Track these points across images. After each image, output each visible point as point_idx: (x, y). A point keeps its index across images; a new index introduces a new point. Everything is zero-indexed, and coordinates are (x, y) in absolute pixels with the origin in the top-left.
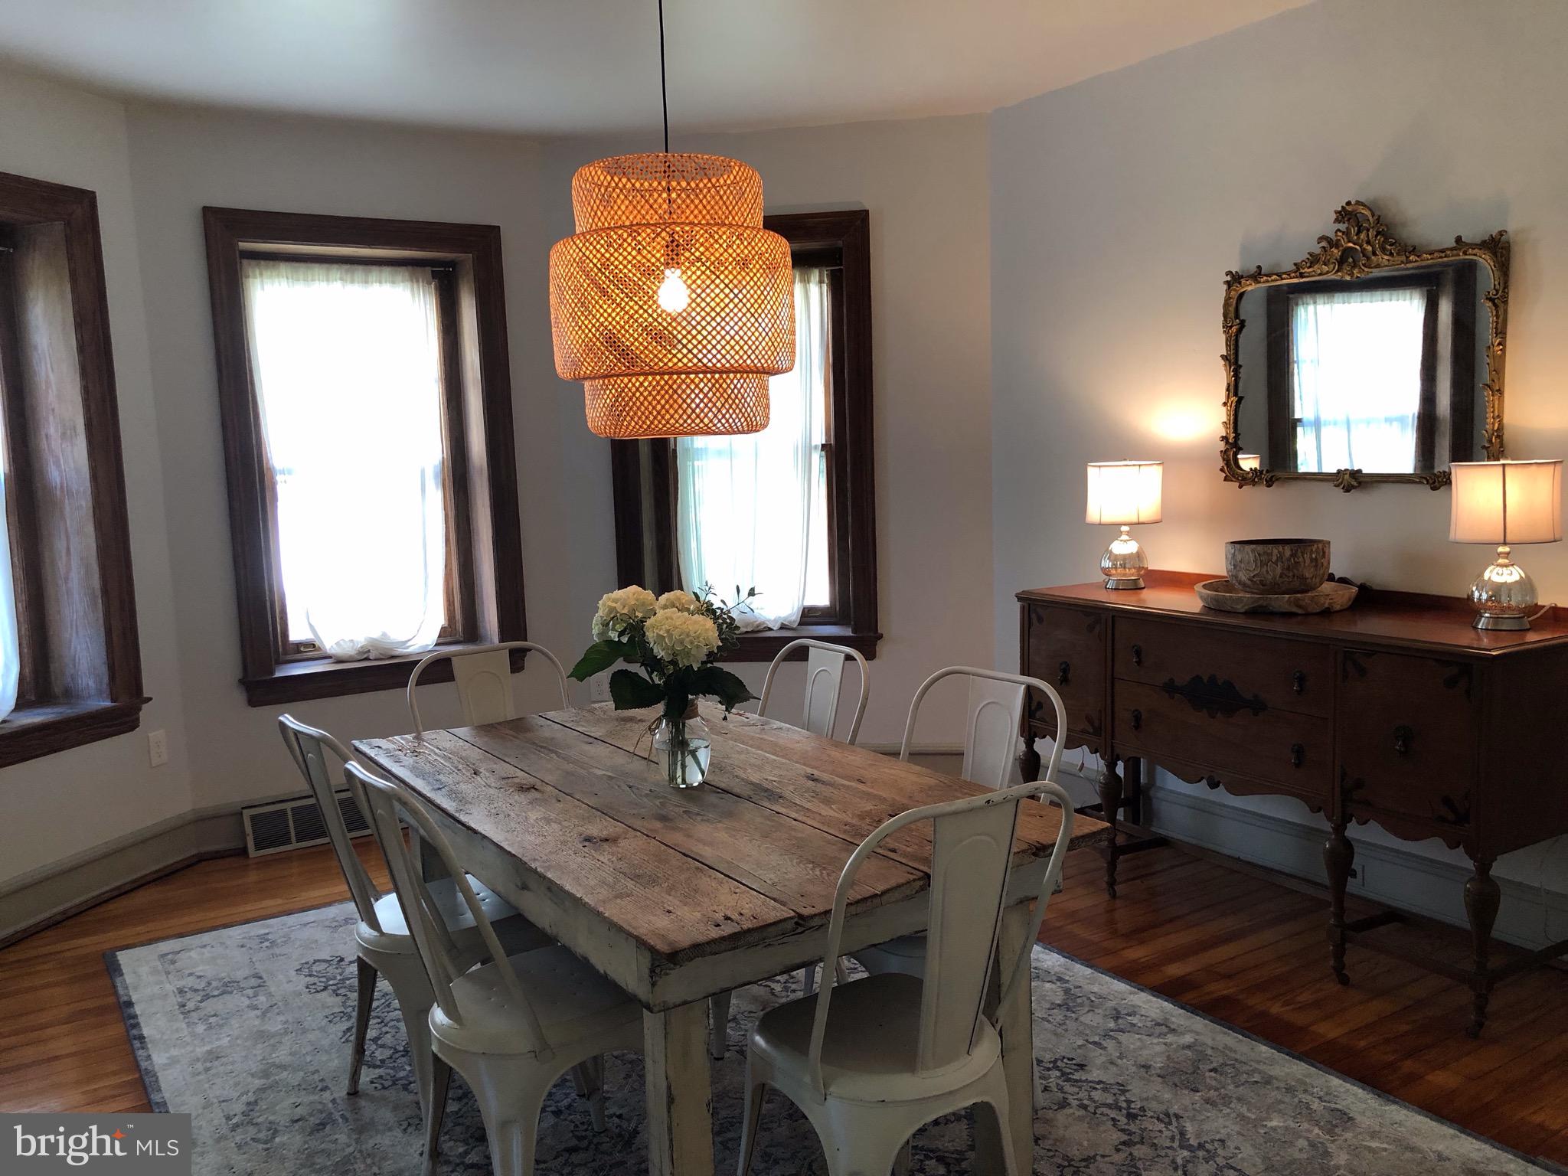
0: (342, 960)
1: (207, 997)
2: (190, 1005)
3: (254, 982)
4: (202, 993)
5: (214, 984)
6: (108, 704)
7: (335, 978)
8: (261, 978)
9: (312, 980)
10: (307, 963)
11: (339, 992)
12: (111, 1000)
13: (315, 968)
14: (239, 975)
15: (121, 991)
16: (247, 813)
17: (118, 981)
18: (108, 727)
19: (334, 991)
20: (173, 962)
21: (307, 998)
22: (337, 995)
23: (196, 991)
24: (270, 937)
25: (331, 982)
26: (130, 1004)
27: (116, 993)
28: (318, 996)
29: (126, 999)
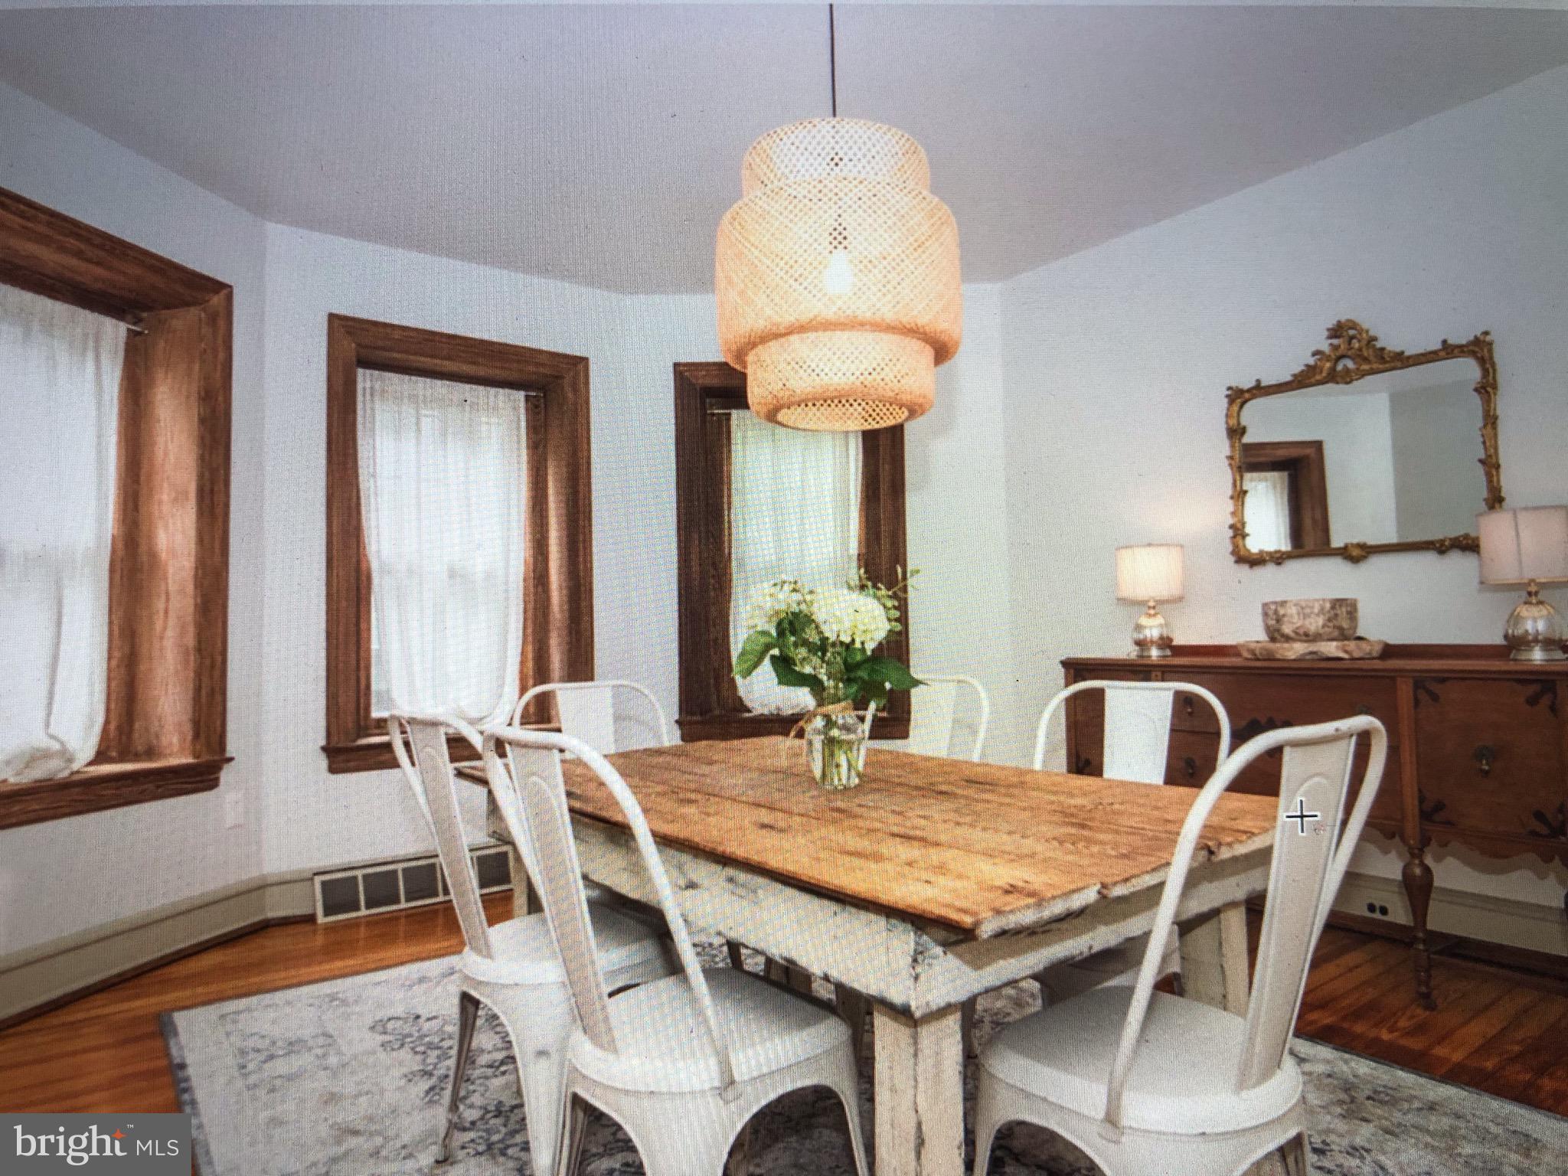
0: (418, 1017)
1: (271, 1057)
2: (251, 1066)
3: (321, 1041)
4: (266, 1053)
5: (280, 1044)
6: (190, 760)
7: (410, 1035)
8: (331, 1036)
9: (387, 1038)
10: (381, 1021)
11: (418, 1049)
12: (163, 1063)
13: (390, 1026)
14: (306, 1033)
15: (174, 1051)
16: (318, 880)
17: (172, 1043)
18: (186, 783)
19: (413, 1049)
20: (235, 1022)
21: (382, 1055)
22: (416, 1053)
23: (258, 1051)
24: (340, 996)
25: (409, 1040)
26: (182, 1066)
27: (167, 1054)
28: (395, 1054)
29: (177, 1061)
